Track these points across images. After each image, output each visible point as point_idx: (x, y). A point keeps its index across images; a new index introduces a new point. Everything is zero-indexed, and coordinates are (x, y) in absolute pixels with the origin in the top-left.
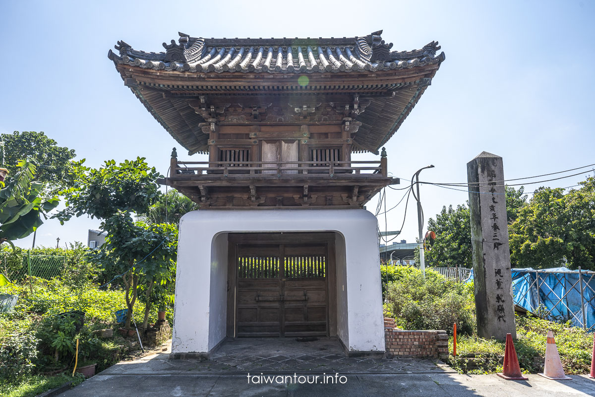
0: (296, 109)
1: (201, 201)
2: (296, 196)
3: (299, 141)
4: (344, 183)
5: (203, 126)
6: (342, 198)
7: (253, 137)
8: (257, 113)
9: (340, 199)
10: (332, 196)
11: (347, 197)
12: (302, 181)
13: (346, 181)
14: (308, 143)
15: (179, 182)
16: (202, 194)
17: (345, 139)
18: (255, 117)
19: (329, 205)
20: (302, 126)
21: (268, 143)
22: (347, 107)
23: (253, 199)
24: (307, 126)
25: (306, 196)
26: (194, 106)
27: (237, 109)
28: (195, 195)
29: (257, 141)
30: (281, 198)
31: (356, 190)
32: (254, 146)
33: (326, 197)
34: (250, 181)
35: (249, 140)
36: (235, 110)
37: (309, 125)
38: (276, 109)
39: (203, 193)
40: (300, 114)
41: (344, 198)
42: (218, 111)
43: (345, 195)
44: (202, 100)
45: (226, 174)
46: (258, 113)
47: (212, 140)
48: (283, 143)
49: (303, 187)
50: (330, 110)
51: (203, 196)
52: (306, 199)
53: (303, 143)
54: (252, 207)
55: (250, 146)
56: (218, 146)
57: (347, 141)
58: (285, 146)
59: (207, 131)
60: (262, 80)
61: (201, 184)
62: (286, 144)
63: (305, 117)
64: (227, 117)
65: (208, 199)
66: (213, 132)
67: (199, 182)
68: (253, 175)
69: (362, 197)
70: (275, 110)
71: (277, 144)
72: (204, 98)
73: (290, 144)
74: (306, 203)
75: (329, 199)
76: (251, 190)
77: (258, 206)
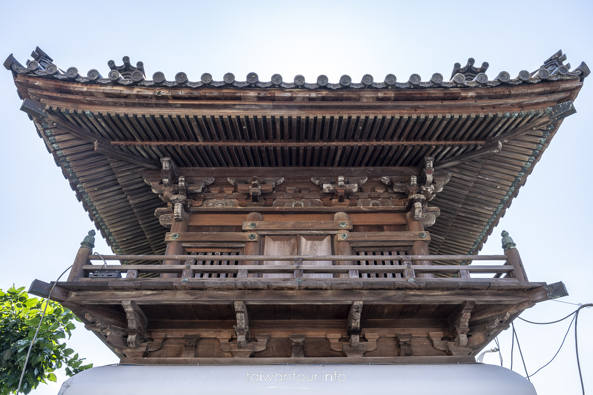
0: (325, 186)
1: (126, 344)
2: (334, 336)
3: (333, 236)
4: (440, 297)
5: (163, 213)
6: (432, 341)
7: (248, 228)
8: (258, 190)
9: (426, 342)
10: (410, 336)
11: (442, 339)
12: (350, 291)
13: (445, 293)
14: (349, 239)
15: (81, 293)
16: (130, 325)
17: (417, 233)
18: (255, 198)
19: (407, 355)
20: (336, 214)
21: (274, 240)
22: (414, 180)
23: (241, 338)
24: (345, 214)
25: (356, 332)
26: (152, 181)
27: (225, 189)
28: (115, 329)
29: (256, 236)
30: (300, 340)
31: (466, 317)
32: (250, 243)
33: (396, 339)
34: (237, 292)
35: (242, 234)
36: (222, 192)
37: (349, 212)
38: (290, 190)
39: (132, 324)
40: (332, 194)
41: (437, 342)
42: (190, 188)
43: (436, 335)
44: (165, 165)
45: (186, 279)
46: (260, 193)
47: (173, 234)
48: (303, 240)
49: (349, 307)
50: (382, 191)
51: (133, 332)
52: (356, 339)
53: (340, 238)
54: (236, 358)
55: (243, 245)
56: (184, 245)
57: (421, 235)
58: (306, 245)
59: (167, 221)
60: (271, 104)
61: (128, 297)
62: (309, 242)
63: (341, 200)
64: (206, 202)
65: (142, 339)
66: (178, 220)
67: (125, 293)
68: (243, 278)
69: (478, 336)
70: (288, 192)
71: (293, 241)
72: (169, 162)
73: (315, 242)
74: (355, 350)
75: (405, 343)
76: (238, 315)
77: (251, 356)
